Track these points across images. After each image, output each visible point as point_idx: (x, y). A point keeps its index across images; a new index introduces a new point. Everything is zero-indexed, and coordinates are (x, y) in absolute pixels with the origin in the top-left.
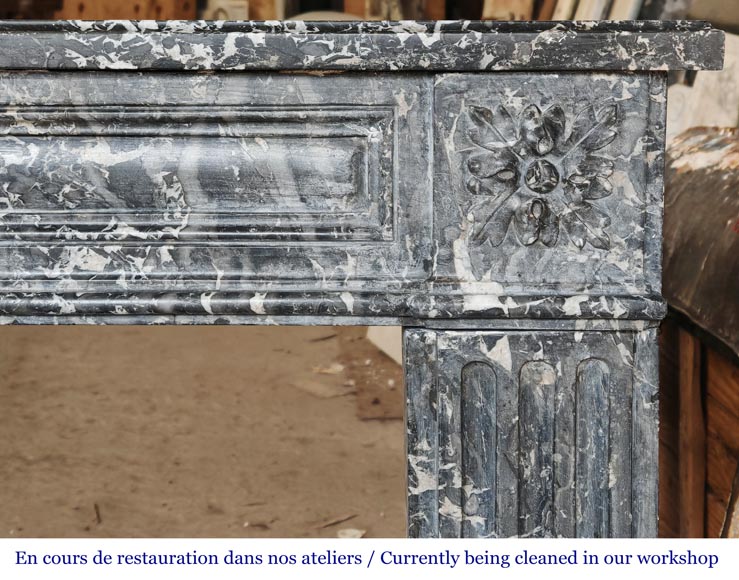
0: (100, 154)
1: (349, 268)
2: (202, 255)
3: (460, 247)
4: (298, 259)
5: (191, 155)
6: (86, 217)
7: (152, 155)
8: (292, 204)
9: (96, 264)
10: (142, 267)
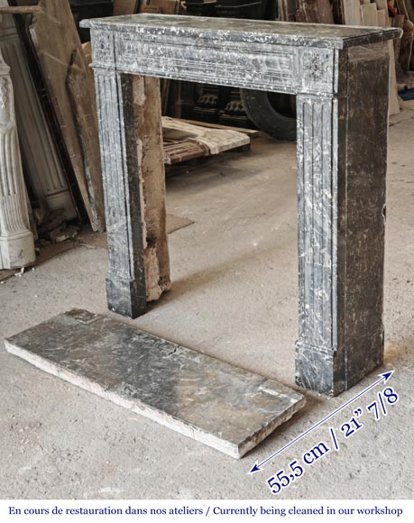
0: (251, 57)
1: (288, 82)
2: (266, 78)
3: (303, 80)
4: (280, 80)
5: (265, 58)
6: (249, 68)
7: (259, 57)
8: (280, 69)
9: (250, 78)
10: (257, 79)
